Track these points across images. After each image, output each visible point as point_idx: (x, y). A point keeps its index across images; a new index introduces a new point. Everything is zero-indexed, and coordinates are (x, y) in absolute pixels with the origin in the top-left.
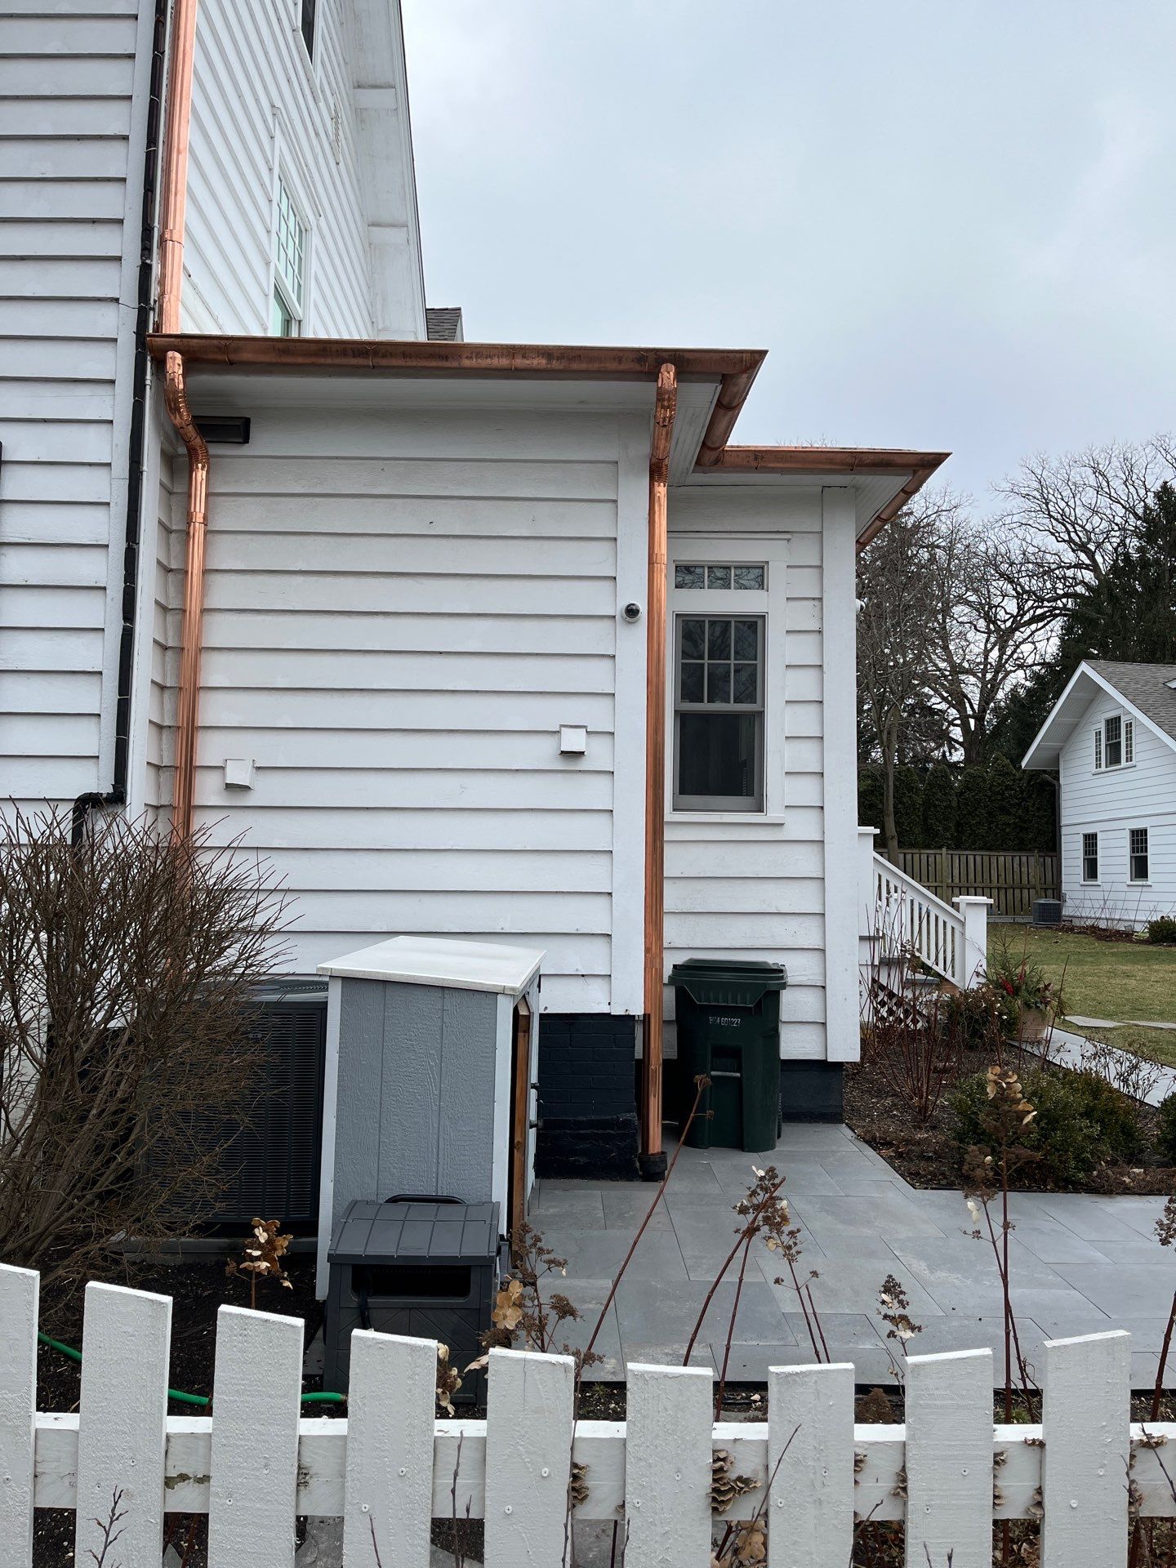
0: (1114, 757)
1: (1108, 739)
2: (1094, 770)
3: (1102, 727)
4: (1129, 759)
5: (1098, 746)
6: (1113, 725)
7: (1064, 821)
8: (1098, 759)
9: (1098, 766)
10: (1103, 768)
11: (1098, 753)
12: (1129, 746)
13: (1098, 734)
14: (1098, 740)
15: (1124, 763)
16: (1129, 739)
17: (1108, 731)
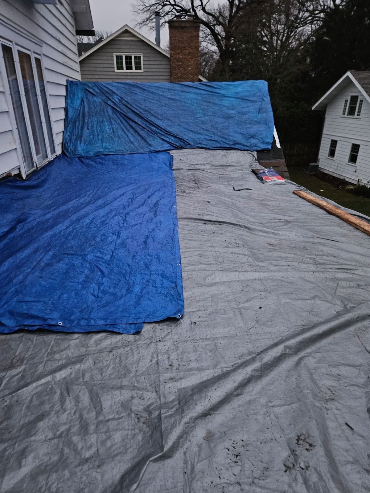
0: (352, 112)
1: (350, 104)
2: (341, 115)
3: (349, 99)
4: (358, 115)
5: (345, 106)
6: (354, 99)
7: (324, 132)
8: (344, 111)
9: (344, 114)
10: (346, 116)
11: (345, 109)
12: (360, 110)
13: (347, 101)
14: (346, 104)
15: (355, 116)
16: (360, 107)
17: (351, 100)
